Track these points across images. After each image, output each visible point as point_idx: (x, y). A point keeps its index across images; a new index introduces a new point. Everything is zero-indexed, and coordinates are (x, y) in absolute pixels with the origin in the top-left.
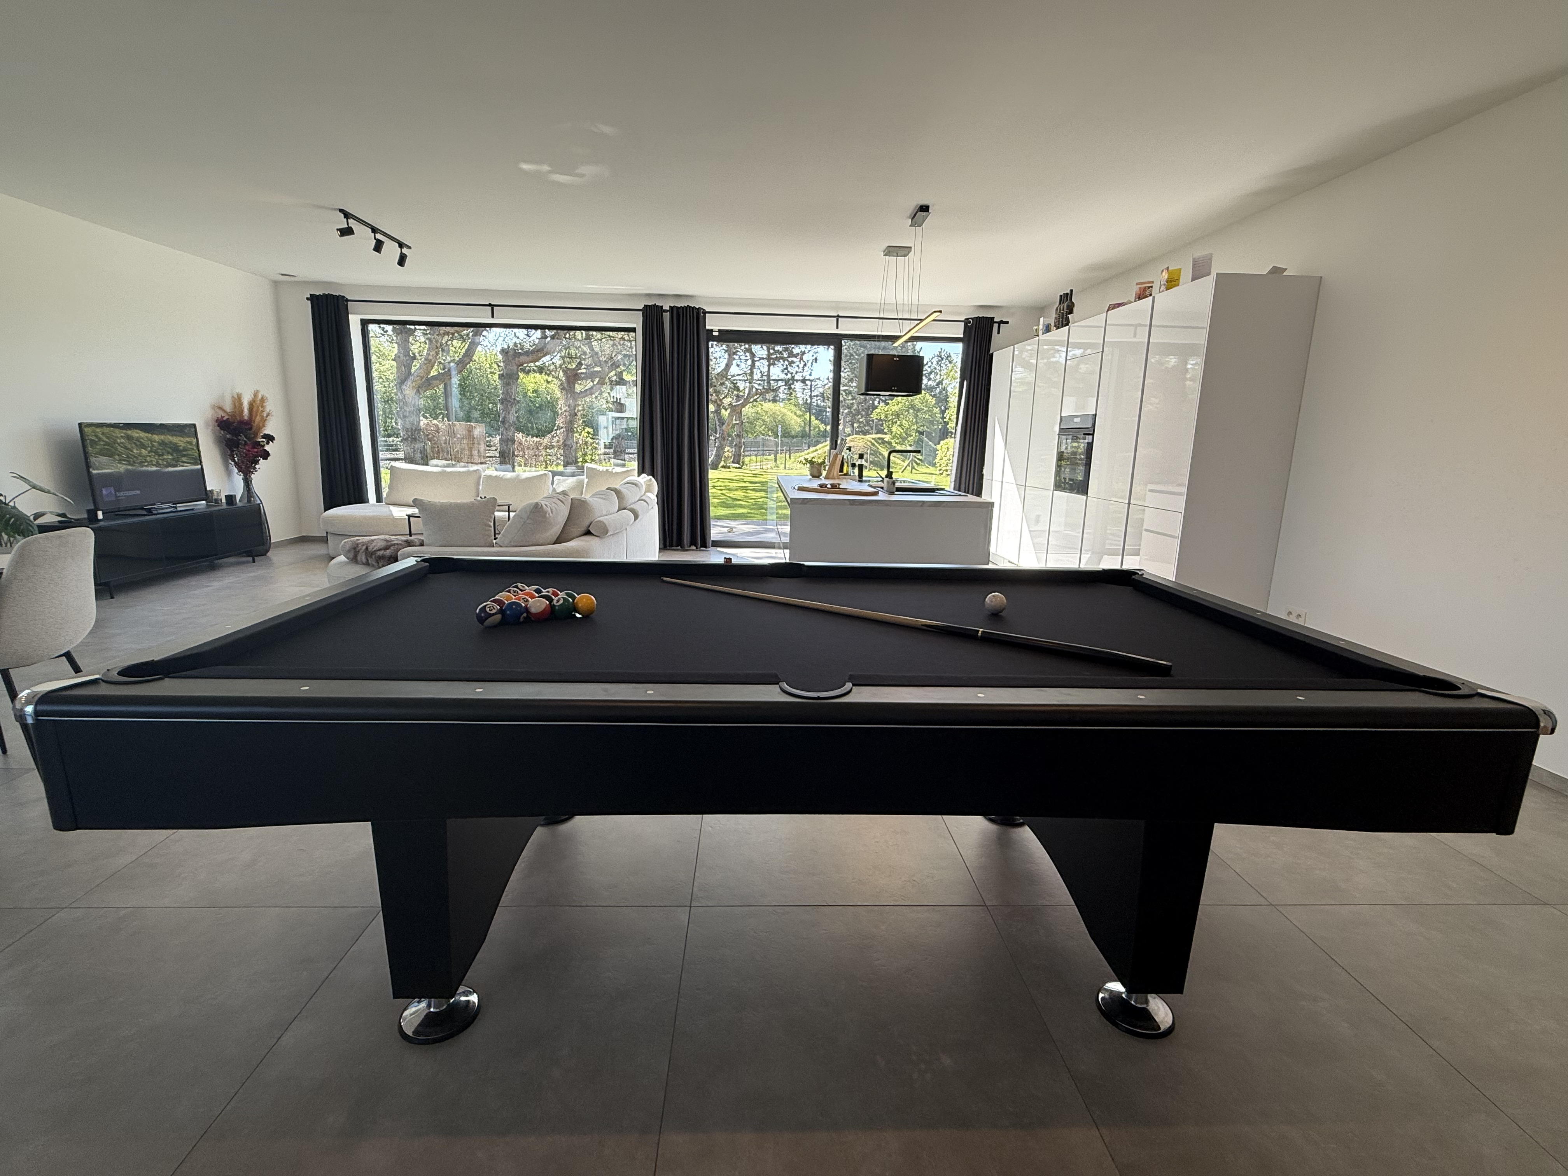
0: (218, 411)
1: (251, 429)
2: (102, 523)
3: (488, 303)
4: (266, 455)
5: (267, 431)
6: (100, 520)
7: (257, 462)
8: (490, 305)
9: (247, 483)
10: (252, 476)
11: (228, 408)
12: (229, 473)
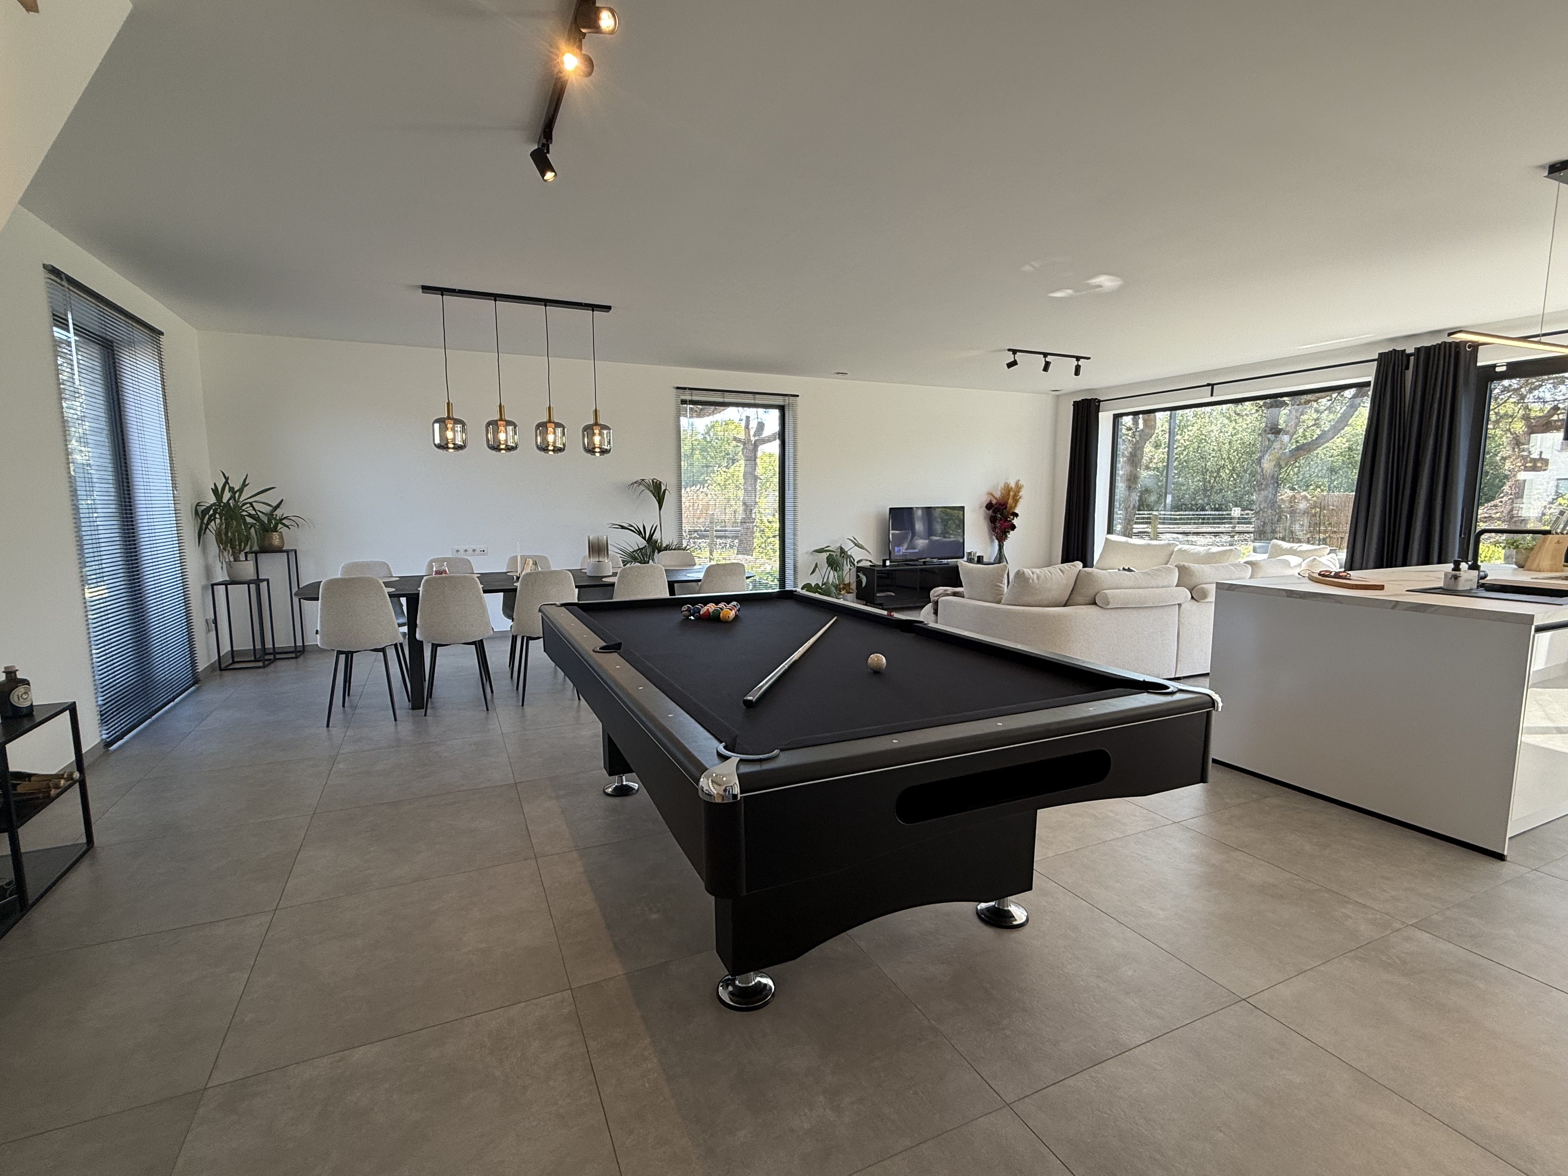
0: (991, 496)
1: (1006, 509)
2: (888, 568)
3: (1205, 384)
4: (1013, 527)
5: (1016, 511)
6: (887, 566)
7: (1009, 532)
8: (1208, 385)
9: (1001, 547)
10: (1005, 543)
11: (998, 495)
12: (992, 541)
